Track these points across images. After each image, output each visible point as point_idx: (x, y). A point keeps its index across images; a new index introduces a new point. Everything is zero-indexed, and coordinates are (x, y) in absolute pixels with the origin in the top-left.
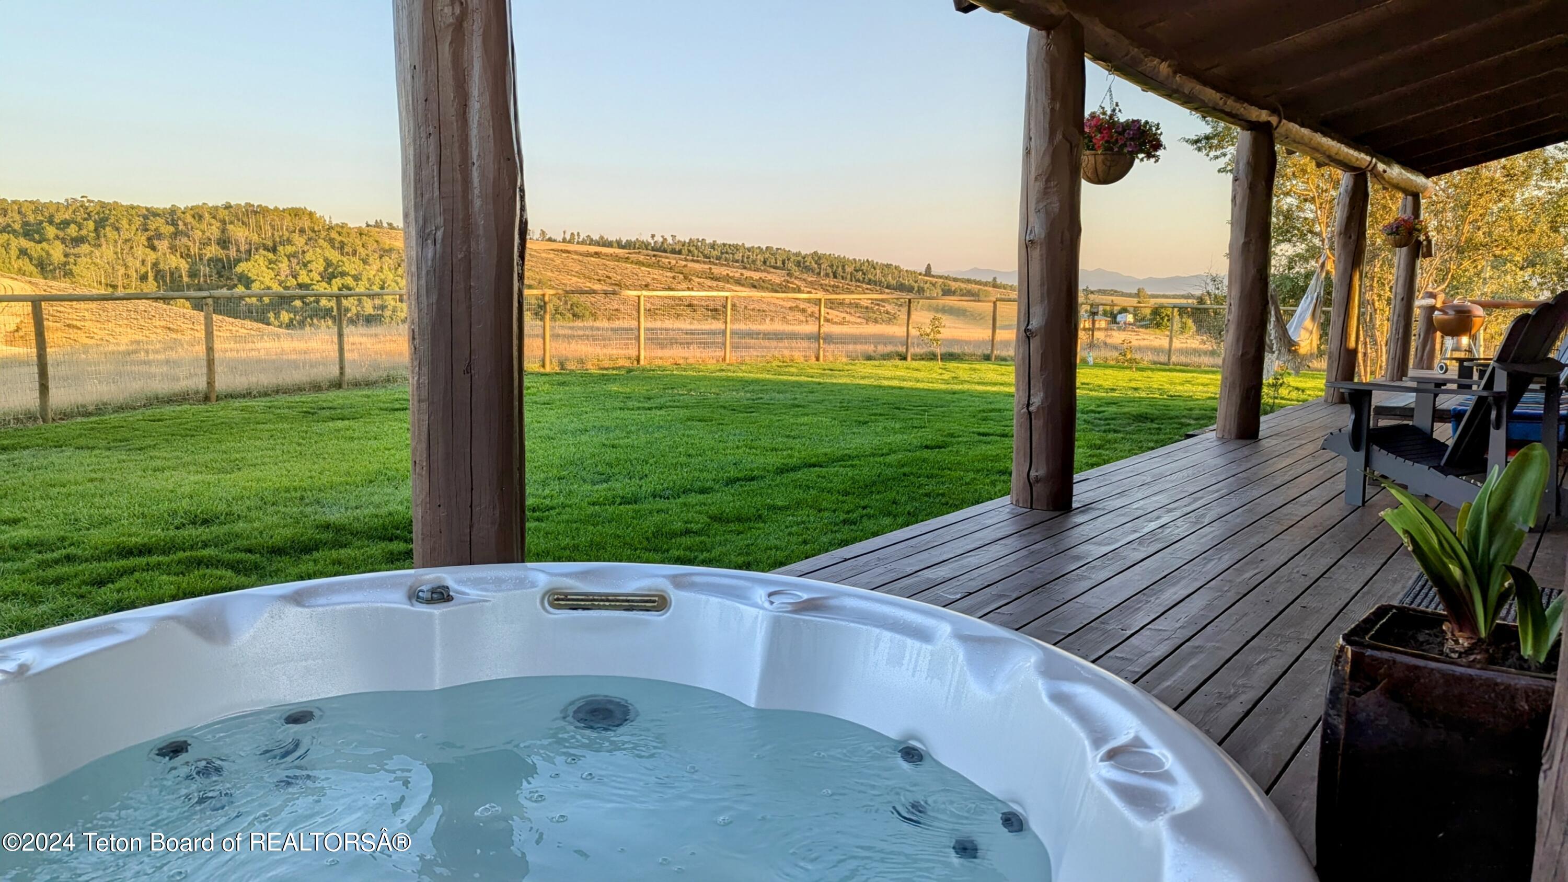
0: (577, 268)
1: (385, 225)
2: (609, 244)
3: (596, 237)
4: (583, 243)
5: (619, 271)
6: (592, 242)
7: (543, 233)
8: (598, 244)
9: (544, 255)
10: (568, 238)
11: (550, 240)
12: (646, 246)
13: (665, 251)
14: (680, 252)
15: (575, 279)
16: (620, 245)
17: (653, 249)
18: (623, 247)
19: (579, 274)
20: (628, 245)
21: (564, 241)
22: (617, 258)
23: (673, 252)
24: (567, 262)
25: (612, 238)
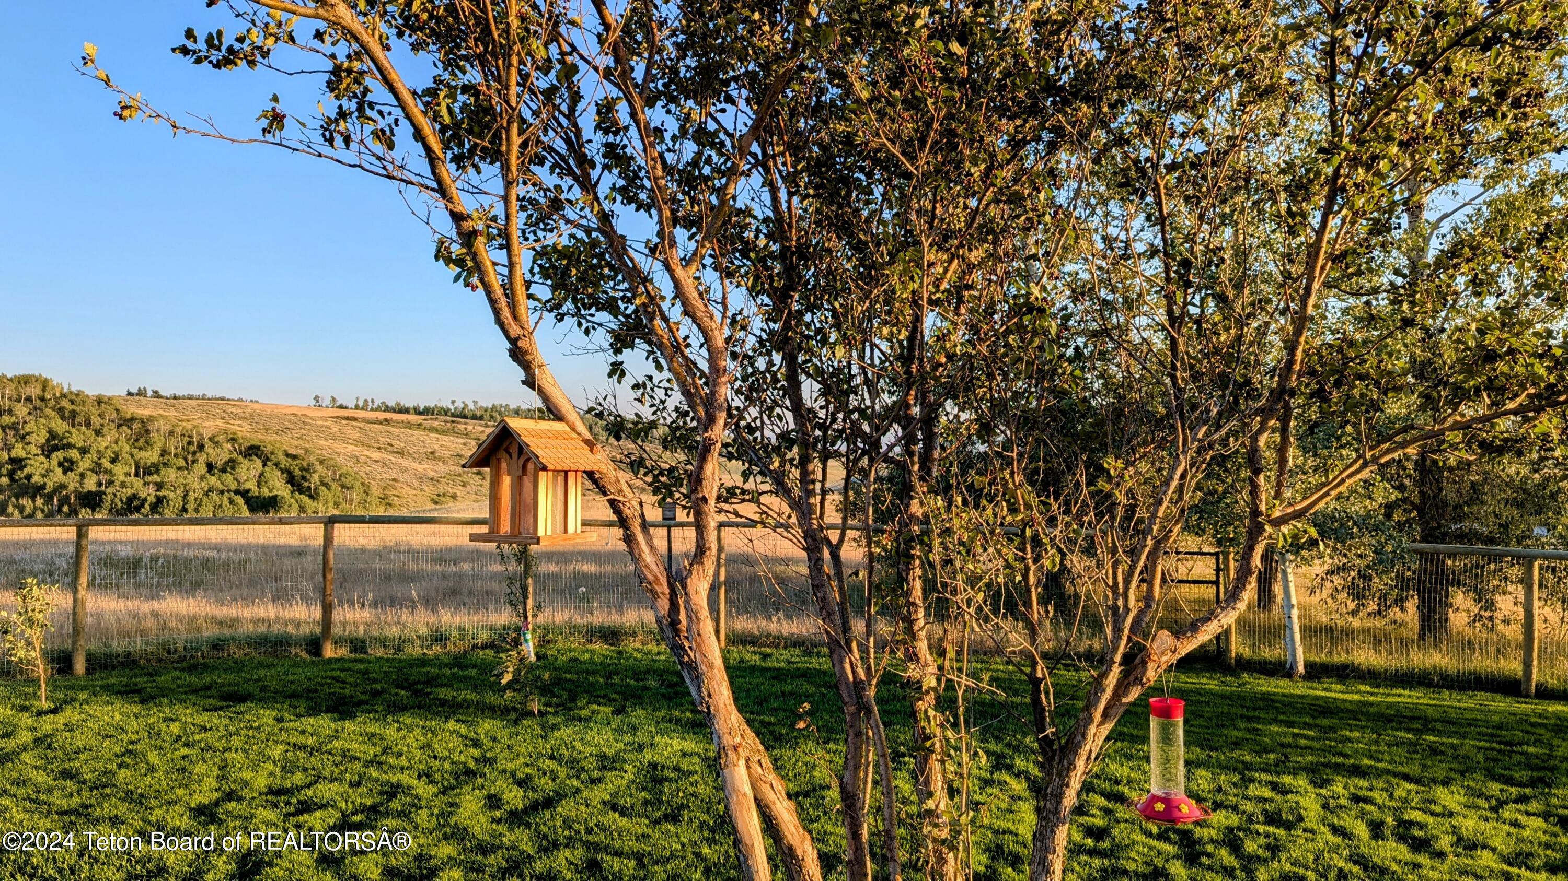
0: (356, 435)
1: (149, 393)
2: (406, 411)
3: (392, 404)
4: (378, 409)
5: (404, 438)
6: (387, 409)
7: (333, 399)
8: (394, 411)
9: (320, 422)
10: (361, 404)
11: (341, 407)
12: (446, 412)
13: (465, 417)
14: (481, 418)
15: (351, 447)
16: (417, 412)
17: (453, 415)
18: (420, 413)
19: (357, 442)
20: (427, 411)
21: (357, 407)
22: (410, 425)
23: (474, 417)
24: (344, 430)
25: (410, 404)
